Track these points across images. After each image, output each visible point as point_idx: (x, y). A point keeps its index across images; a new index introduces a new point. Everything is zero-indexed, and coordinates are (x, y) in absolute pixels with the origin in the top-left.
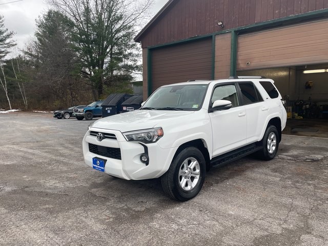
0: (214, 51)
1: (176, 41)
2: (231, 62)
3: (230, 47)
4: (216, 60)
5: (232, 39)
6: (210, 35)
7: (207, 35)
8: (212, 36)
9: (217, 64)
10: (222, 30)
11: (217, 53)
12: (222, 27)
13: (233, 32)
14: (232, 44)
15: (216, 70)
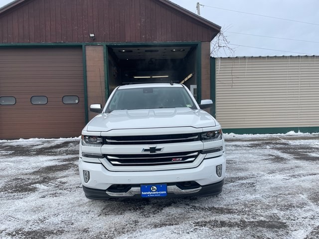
0: (86, 61)
1: (32, 43)
2: (105, 74)
3: (103, 59)
4: (87, 70)
5: (104, 53)
6: (79, 44)
7: (76, 43)
8: (81, 46)
9: (89, 74)
10: (93, 42)
11: (89, 63)
12: (94, 39)
13: (105, 45)
14: (104, 57)
15: (89, 79)
